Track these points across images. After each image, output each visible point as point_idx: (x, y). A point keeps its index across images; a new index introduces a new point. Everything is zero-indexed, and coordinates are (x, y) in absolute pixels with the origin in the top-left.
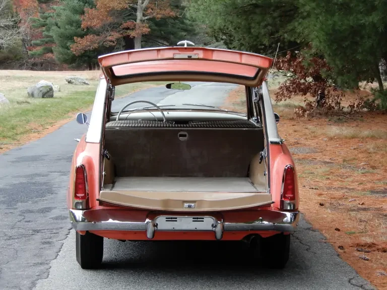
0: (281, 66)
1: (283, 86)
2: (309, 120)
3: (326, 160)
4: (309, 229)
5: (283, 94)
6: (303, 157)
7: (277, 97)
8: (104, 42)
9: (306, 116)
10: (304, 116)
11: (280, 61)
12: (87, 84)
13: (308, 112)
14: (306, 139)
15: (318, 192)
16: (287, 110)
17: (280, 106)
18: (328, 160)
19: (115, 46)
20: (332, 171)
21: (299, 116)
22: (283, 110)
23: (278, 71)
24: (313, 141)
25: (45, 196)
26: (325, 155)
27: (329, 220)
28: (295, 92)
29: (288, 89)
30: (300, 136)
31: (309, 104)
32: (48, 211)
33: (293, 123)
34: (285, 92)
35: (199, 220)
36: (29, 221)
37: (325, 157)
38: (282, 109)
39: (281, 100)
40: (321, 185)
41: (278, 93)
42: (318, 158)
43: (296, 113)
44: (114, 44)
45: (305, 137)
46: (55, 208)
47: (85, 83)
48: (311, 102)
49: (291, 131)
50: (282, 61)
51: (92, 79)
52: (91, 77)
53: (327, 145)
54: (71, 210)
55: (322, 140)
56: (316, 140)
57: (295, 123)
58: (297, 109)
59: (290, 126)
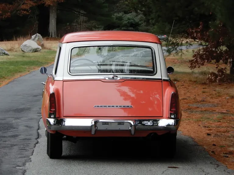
0: (195, 36)
1: (197, 54)
2: (220, 85)
3: (223, 111)
4: (195, 145)
5: (197, 61)
6: (205, 109)
7: (192, 64)
8: (17, 11)
9: (218, 82)
10: (216, 82)
11: (194, 31)
12: (7, 54)
13: (219, 77)
14: (212, 98)
15: (209, 128)
16: (201, 77)
17: (195, 73)
18: (224, 112)
19: (29, 15)
20: (225, 117)
21: (211, 81)
22: (198, 76)
23: (194, 41)
24: (217, 99)
25: (9, 130)
26: (223, 108)
27: (211, 141)
28: (208, 60)
29: (201, 57)
30: (207, 95)
31: (221, 71)
32: (16, 137)
33: (204, 87)
34: (199, 60)
35: (121, 124)
36: (5, 141)
37: (222, 109)
38: (196, 75)
39: (195, 67)
40: (213, 125)
41: (192, 60)
42: (217, 110)
43: (209, 78)
44: (28, 13)
45: (211, 96)
46: (20, 135)
47: (5, 54)
48: (222, 69)
49: (200, 92)
50: (195, 32)
51: (10, 50)
52: (9, 48)
53: (228, 102)
54: (47, 119)
55: (225, 98)
56: (220, 99)
57: (206, 87)
58: (210, 76)
59: (201, 89)
